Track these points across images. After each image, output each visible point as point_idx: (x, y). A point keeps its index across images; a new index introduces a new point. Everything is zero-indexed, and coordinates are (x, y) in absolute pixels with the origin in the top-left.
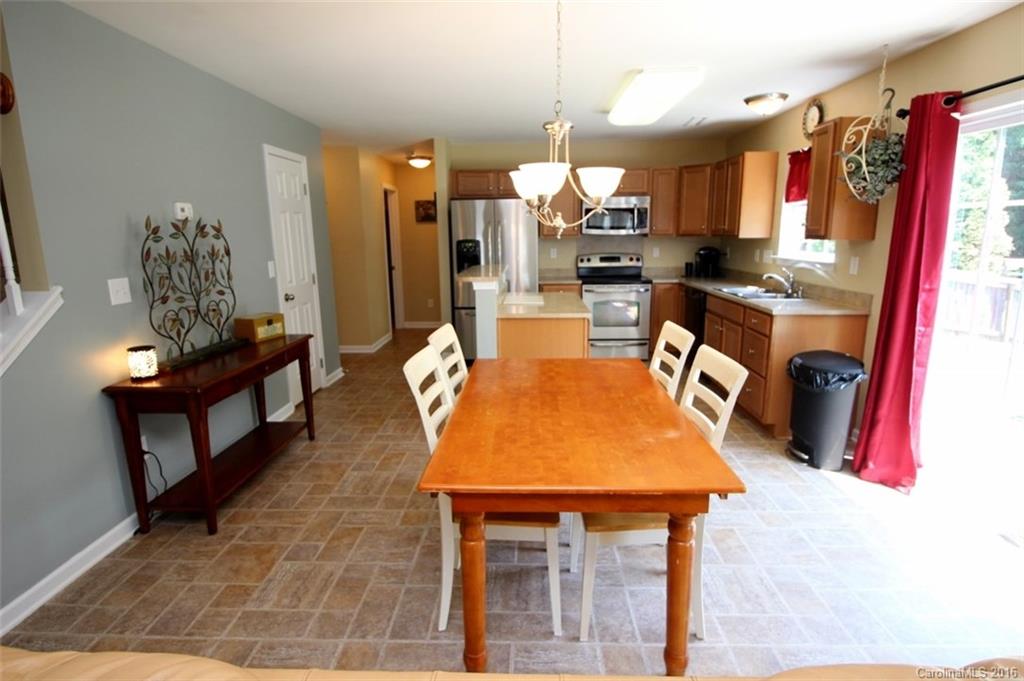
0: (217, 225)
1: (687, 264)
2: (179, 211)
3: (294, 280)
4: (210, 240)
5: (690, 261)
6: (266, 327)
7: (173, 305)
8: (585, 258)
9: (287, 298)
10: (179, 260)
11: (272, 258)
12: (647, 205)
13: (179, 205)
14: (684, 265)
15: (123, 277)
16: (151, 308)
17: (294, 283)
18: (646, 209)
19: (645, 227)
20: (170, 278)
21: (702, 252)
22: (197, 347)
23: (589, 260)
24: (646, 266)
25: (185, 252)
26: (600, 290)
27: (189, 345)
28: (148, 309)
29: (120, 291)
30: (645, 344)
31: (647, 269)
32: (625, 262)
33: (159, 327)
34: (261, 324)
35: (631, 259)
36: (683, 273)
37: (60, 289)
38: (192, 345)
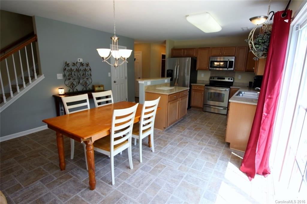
0: (87, 63)
1: (250, 82)
2: (78, 60)
3: (118, 77)
4: (85, 67)
5: (251, 81)
6: (98, 88)
7: (71, 80)
8: (212, 78)
9: (115, 82)
10: (74, 71)
11: (110, 72)
12: (233, 60)
13: (78, 59)
14: (249, 83)
15: (61, 73)
16: (65, 80)
17: (118, 78)
18: (233, 61)
19: (232, 68)
20: (71, 74)
21: (255, 78)
22: (78, 90)
23: (213, 78)
24: (235, 81)
25: (77, 69)
26: (215, 89)
27: (76, 90)
28: (64, 81)
29: (60, 76)
30: (226, 109)
31: (236, 83)
32: (226, 80)
33: (67, 85)
34: (97, 87)
35: (229, 79)
36: (248, 85)
37: (43, 75)
38: (77, 89)
